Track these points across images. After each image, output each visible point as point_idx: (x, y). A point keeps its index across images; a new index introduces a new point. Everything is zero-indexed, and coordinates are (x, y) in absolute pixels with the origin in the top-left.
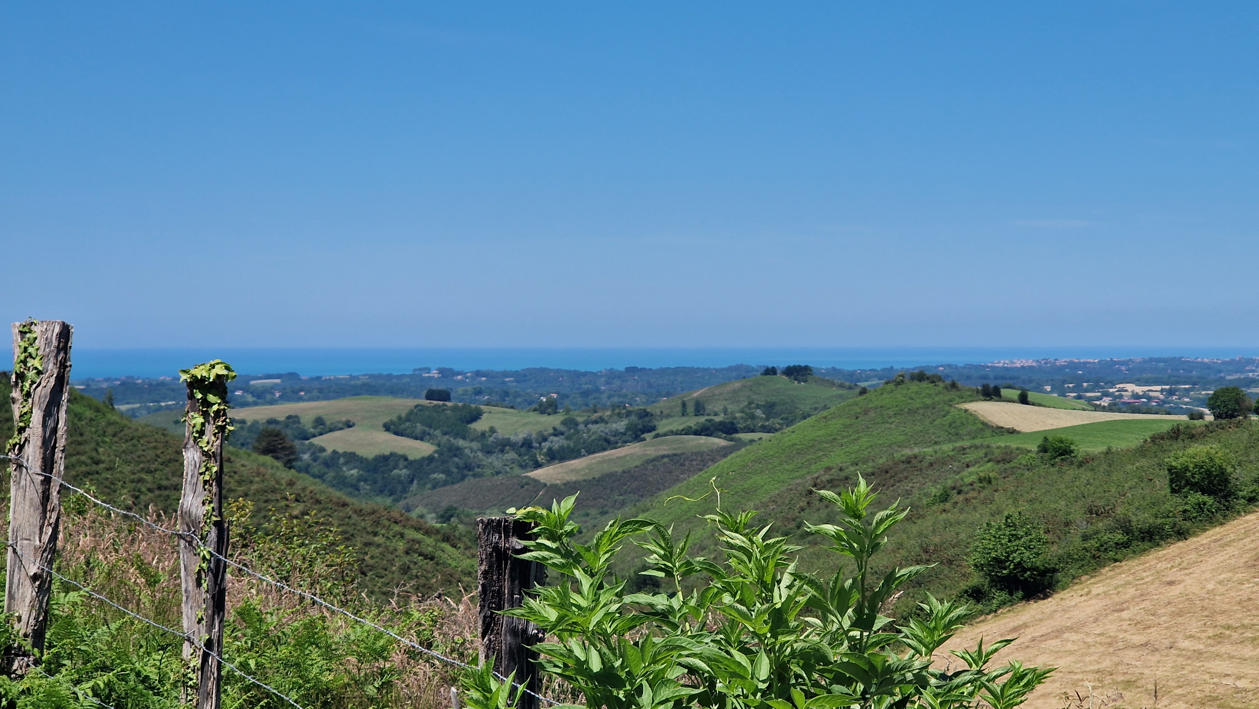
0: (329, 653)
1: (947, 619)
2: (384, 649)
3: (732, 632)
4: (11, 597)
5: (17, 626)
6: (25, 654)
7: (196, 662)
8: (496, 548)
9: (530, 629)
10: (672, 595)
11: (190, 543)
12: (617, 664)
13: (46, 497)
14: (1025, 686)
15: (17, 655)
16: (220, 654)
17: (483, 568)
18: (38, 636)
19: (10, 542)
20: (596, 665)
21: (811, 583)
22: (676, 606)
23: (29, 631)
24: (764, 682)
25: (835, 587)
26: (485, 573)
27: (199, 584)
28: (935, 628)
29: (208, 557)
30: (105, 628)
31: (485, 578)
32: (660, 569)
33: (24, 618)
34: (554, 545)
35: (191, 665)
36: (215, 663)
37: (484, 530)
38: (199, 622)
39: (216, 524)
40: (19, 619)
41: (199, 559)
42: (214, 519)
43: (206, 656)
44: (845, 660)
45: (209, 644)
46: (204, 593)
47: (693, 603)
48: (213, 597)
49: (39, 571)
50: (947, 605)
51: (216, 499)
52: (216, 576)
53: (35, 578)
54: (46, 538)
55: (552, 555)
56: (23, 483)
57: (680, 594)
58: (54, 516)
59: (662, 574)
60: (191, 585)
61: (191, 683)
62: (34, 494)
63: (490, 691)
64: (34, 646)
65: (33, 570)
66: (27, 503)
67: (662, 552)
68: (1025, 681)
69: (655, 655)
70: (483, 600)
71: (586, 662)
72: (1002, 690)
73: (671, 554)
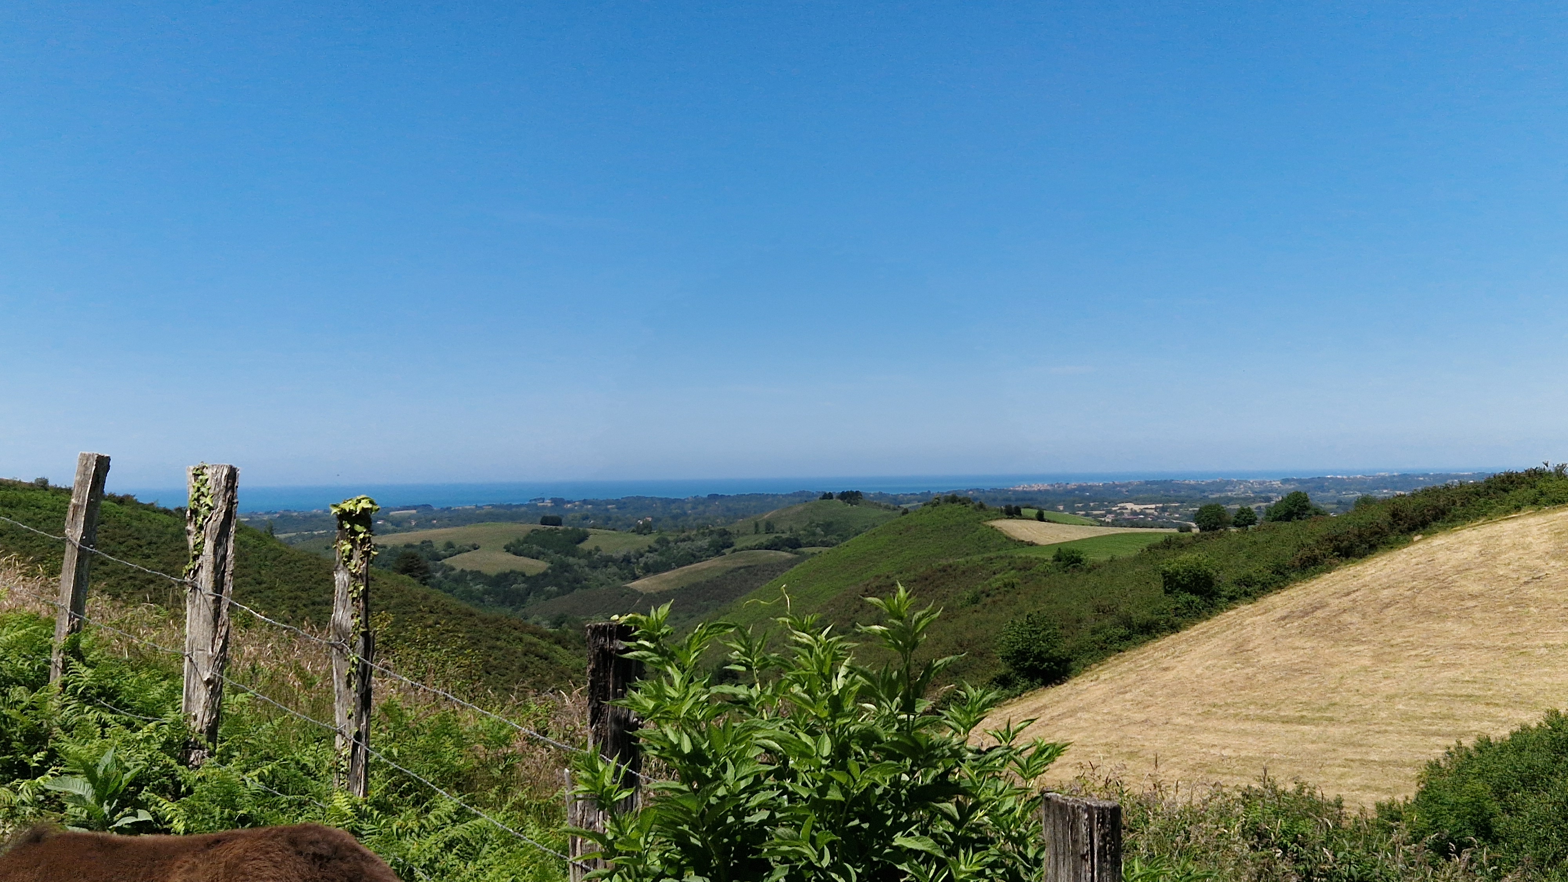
1: (981, 703)
2: (507, 737)
3: (800, 717)
4: (188, 699)
5: (193, 724)
6: (201, 748)
7: (347, 752)
8: (602, 649)
9: (631, 718)
10: (751, 686)
11: (341, 651)
12: (705, 746)
13: (217, 614)
14: (1046, 758)
15: (194, 748)
16: (367, 744)
17: (591, 666)
18: (212, 732)
19: (187, 653)
20: (687, 748)
21: (864, 674)
22: (755, 696)
23: (204, 727)
24: (826, 758)
25: (885, 677)
26: (593, 671)
27: (349, 685)
28: (971, 711)
29: (356, 662)
30: (269, 724)
31: (593, 675)
32: (741, 664)
33: (200, 717)
34: (652, 646)
35: (343, 754)
36: (363, 752)
37: (592, 634)
38: (349, 718)
39: (363, 634)
40: (195, 718)
41: (348, 664)
42: (361, 630)
43: (355, 747)
44: (895, 739)
45: (358, 736)
46: (353, 694)
47: (769, 692)
48: (361, 696)
49: (212, 677)
50: (980, 692)
51: (362, 613)
52: (363, 678)
53: (208, 682)
54: (217, 649)
55: (650, 654)
56: (197, 602)
57: (758, 685)
58: (224, 630)
59: (743, 669)
60: (343, 686)
61: (342, 769)
62: (206, 611)
63: (597, 771)
64: (208, 740)
65: (207, 676)
66: (201, 619)
67: (743, 650)
68: (1047, 754)
69: (735, 737)
70: (592, 694)
71: (679, 745)
73: (751, 651)
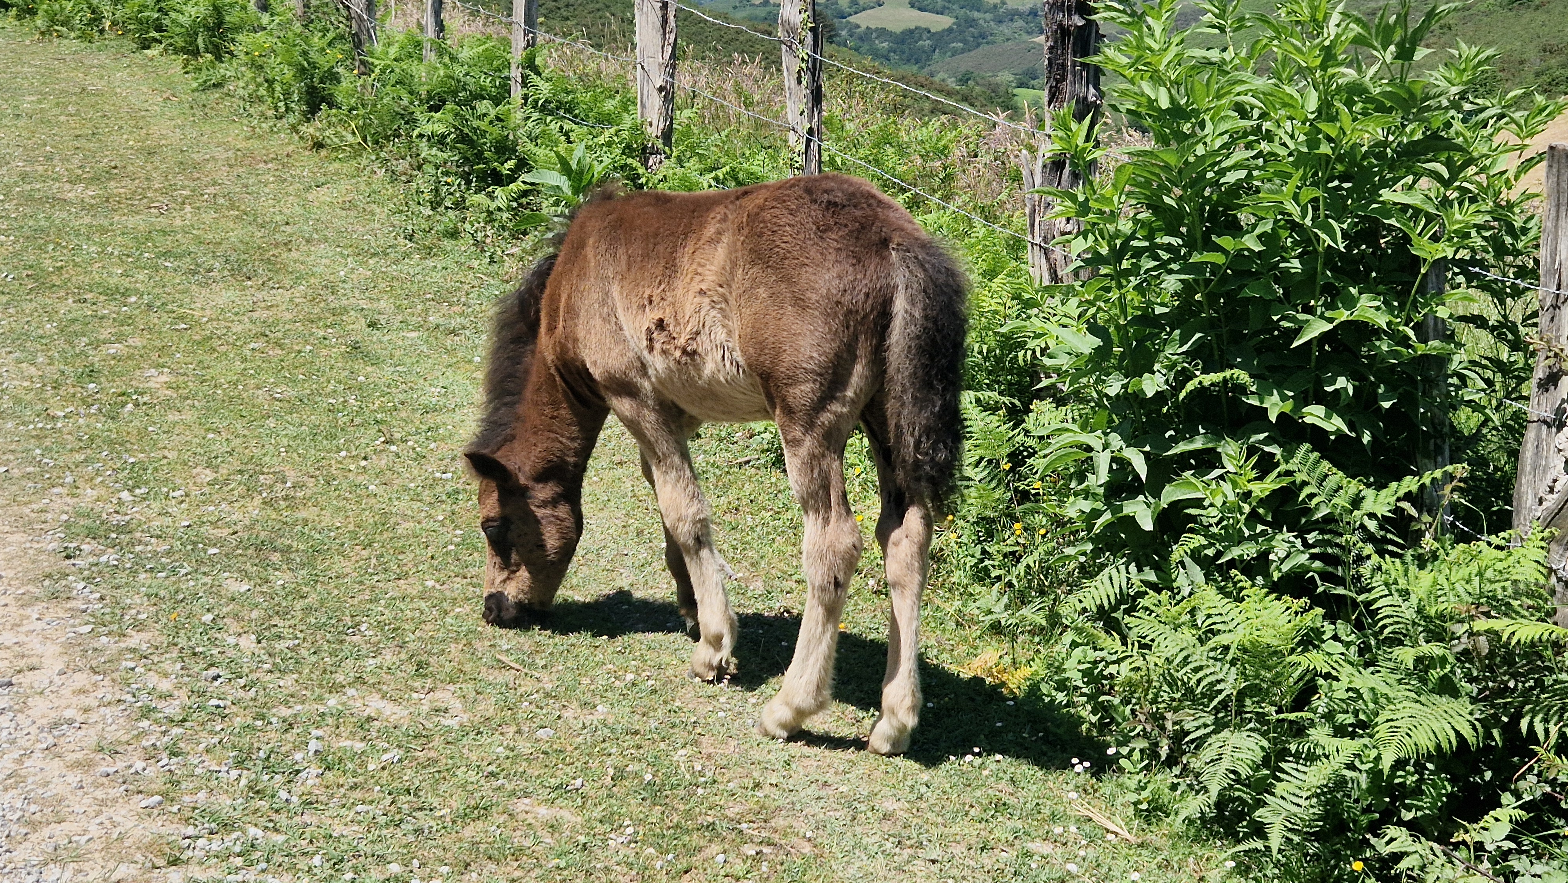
0: (902, 150)
1: (1476, 60)
3: (1284, 71)
4: (643, 106)
5: (649, 130)
6: (658, 152)
7: (802, 147)
8: (1060, 26)
9: (1090, 97)
10: (1224, 50)
11: (790, 48)
12: (1183, 102)
13: (664, 21)
14: (1547, 115)
15: (651, 154)
16: (820, 140)
17: (1049, 44)
18: (667, 135)
19: (638, 61)
20: (1165, 104)
21: (1358, 21)
22: (1228, 59)
23: (659, 134)
24: (1312, 113)
25: (1380, 23)
26: (1051, 48)
27: (799, 82)
28: (1464, 70)
29: (806, 58)
30: (717, 135)
31: (1051, 53)
32: (1214, 27)
33: (655, 123)
34: (1121, 7)
35: (797, 150)
36: (816, 147)
37: (1050, 10)
38: (801, 114)
39: (811, 29)
40: (651, 124)
41: (799, 61)
42: (809, 25)
43: (808, 141)
44: (1389, 89)
45: (811, 131)
46: (804, 91)
47: (1243, 54)
48: (812, 92)
49: (664, 84)
50: (1474, 50)
51: (810, 8)
52: (813, 75)
53: (661, 89)
54: (667, 55)
55: (1120, 15)
56: (645, 9)
57: (1231, 48)
58: (673, 37)
59: (1217, 31)
60: (793, 82)
61: (797, 165)
62: (655, 19)
63: (1071, 131)
64: (665, 145)
65: (659, 83)
66: (650, 26)
67: (1217, 11)
68: (1547, 112)
69: (1218, 90)
70: (1050, 72)
71: (1156, 100)
72: (1526, 121)
73: (1224, 12)
